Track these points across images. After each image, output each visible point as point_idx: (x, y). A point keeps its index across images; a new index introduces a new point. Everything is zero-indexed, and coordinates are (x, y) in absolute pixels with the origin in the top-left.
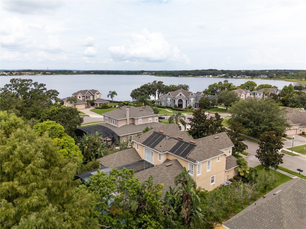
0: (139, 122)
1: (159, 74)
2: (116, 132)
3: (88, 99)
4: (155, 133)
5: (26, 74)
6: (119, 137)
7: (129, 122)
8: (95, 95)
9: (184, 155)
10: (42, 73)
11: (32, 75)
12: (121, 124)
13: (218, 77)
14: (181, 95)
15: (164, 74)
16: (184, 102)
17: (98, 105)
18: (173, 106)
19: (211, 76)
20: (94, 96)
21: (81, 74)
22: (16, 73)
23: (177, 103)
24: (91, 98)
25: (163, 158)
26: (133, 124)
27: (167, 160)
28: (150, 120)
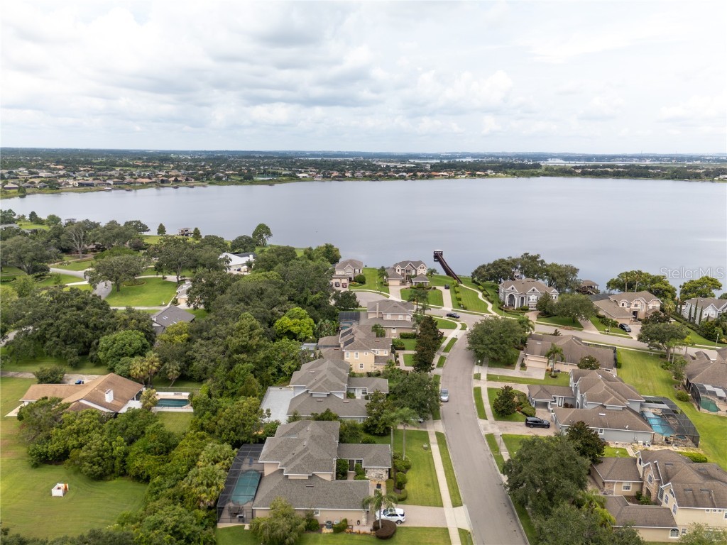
3: (409, 273)
5: (439, 176)
8: (419, 269)
10: (469, 174)
11: (449, 178)
14: (513, 288)
24: (413, 273)
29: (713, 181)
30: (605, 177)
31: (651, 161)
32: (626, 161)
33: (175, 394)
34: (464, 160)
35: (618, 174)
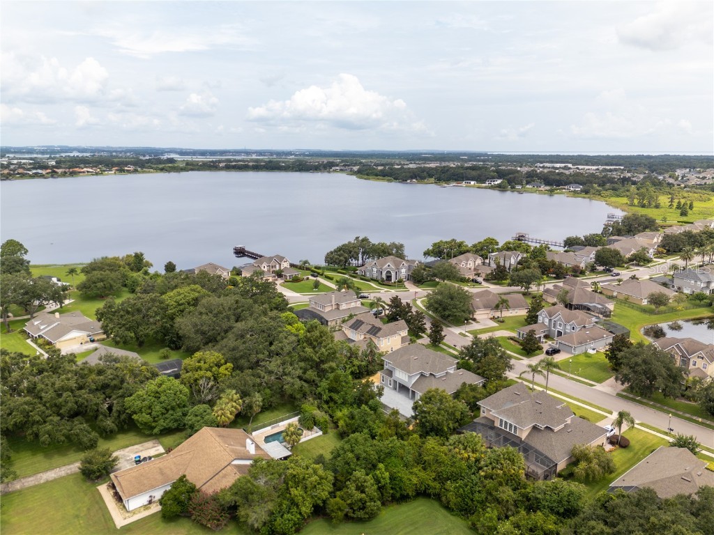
0: (344, 306)
1: (367, 175)
2: (324, 317)
3: (274, 269)
4: (357, 320)
5: (84, 172)
6: (327, 321)
7: (334, 307)
8: (283, 263)
9: (374, 335)
10: (117, 170)
11: (97, 174)
12: (327, 309)
13: (486, 188)
14: (389, 266)
15: (377, 175)
16: (393, 274)
17: (288, 278)
18: (379, 278)
19: (472, 183)
20: (280, 264)
21: (198, 170)
22: (63, 170)
23: (384, 276)
24: (278, 268)
25: (363, 337)
26: (338, 309)
27: (365, 338)
28: (353, 305)
29: (329, 172)
30: (247, 171)
31: (256, 156)
32: (235, 155)
33: (272, 428)
34: (72, 155)
35: (257, 167)
